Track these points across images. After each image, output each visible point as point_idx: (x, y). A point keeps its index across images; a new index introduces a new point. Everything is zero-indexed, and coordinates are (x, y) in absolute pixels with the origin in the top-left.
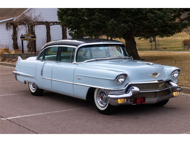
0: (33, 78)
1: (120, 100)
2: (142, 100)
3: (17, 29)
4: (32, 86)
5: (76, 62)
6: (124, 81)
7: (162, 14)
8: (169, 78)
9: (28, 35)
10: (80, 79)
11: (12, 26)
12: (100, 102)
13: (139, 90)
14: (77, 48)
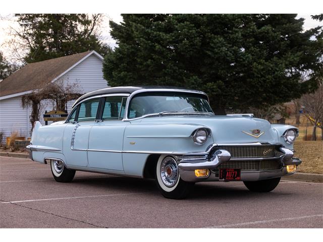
0: (60, 152)
1: (199, 172)
2: (235, 173)
3: (39, 106)
4: (56, 166)
5: (128, 118)
6: (206, 140)
7: (271, 65)
8: (280, 142)
9: (56, 112)
10: (134, 144)
11: (31, 102)
12: (166, 178)
13: (230, 155)
14: (129, 96)
